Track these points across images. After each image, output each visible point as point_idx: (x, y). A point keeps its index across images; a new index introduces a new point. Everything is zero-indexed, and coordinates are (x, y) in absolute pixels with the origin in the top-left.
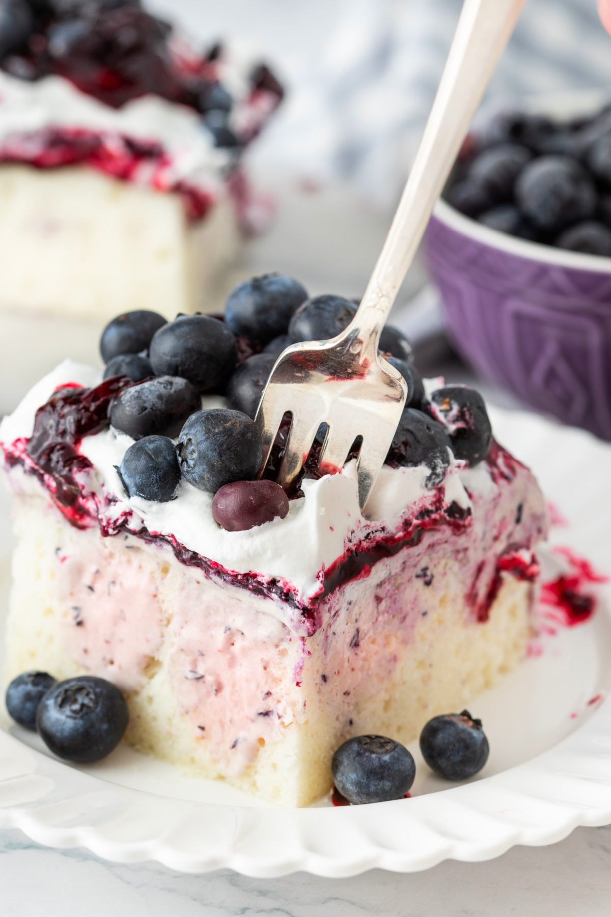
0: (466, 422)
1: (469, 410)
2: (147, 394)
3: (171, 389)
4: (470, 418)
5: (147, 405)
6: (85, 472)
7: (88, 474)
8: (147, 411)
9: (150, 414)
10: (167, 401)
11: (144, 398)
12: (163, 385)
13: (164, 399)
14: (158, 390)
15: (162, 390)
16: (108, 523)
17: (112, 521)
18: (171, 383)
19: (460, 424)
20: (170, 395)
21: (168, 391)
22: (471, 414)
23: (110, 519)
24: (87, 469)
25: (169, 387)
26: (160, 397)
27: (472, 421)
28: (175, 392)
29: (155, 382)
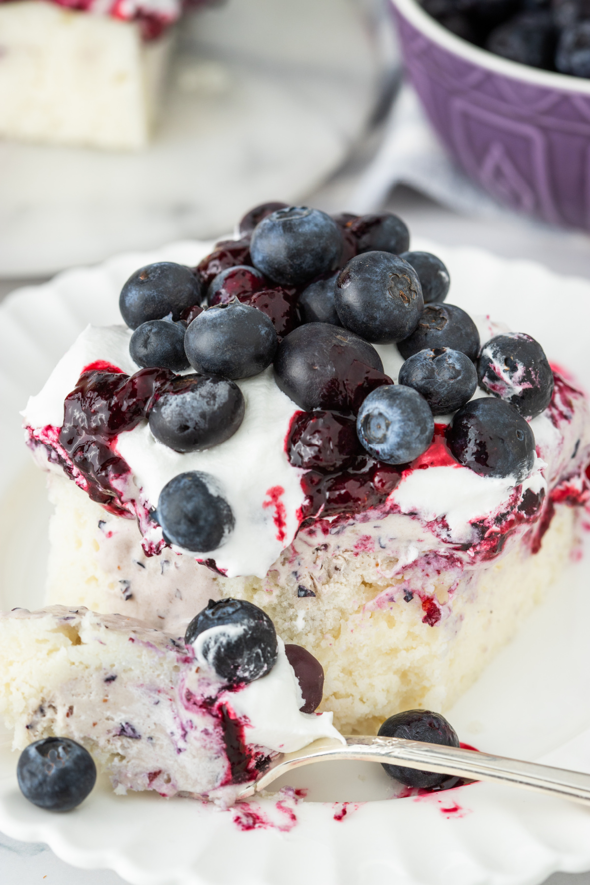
0: (532, 382)
1: (534, 370)
2: (189, 412)
3: (214, 405)
4: (536, 378)
5: (190, 424)
6: (122, 478)
7: (125, 480)
8: (189, 430)
9: (192, 433)
10: (211, 419)
11: (185, 415)
12: (205, 400)
13: (208, 417)
14: (201, 407)
15: (206, 408)
16: (151, 549)
17: (154, 546)
18: (214, 396)
19: (527, 385)
20: (214, 413)
21: (211, 407)
22: (536, 374)
23: (151, 544)
24: (124, 476)
25: (212, 402)
26: (203, 415)
27: (537, 380)
28: (219, 408)
29: (197, 394)
